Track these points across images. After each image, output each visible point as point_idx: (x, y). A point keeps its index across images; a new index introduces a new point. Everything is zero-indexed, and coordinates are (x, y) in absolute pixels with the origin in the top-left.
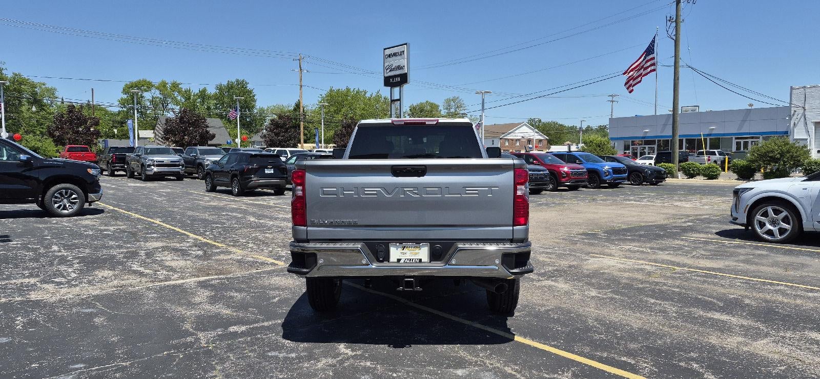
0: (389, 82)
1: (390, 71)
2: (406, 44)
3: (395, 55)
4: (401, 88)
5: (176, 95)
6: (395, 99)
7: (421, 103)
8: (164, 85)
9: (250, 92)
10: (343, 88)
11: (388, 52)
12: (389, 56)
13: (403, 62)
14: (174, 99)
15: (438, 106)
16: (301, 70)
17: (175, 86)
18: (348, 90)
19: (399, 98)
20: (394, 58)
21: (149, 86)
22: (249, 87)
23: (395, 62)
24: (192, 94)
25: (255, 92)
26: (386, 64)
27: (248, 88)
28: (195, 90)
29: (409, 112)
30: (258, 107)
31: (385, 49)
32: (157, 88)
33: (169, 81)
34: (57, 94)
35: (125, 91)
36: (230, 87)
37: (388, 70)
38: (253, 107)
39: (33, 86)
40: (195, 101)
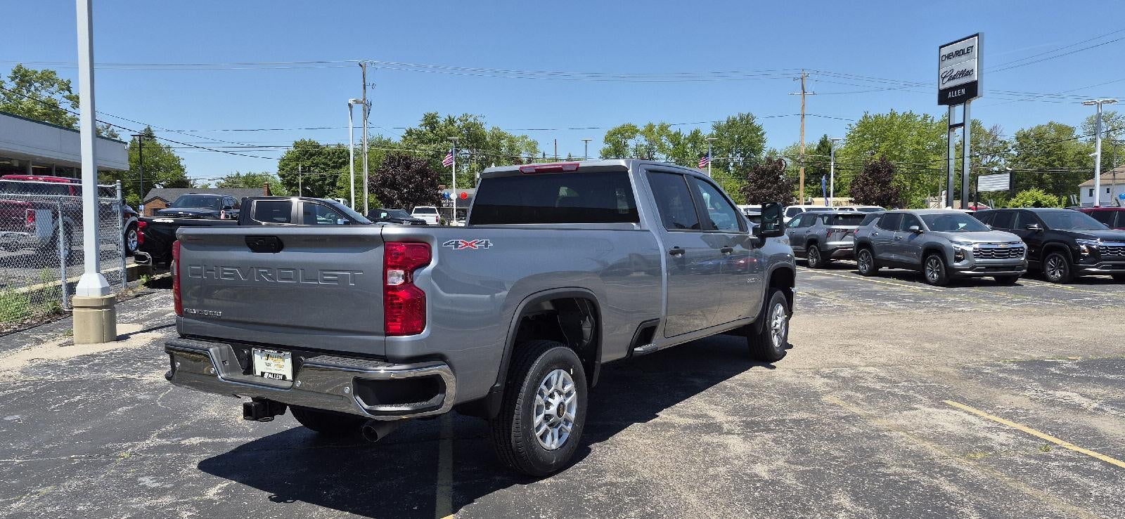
0: (945, 98)
1: (949, 80)
2: (975, 35)
3: (958, 53)
4: (966, 105)
5: (663, 141)
6: (956, 123)
7: (1039, 127)
8: (650, 128)
9: (758, 129)
10: (885, 112)
11: (946, 51)
12: (949, 57)
13: (971, 63)
14: (661, 146)
15: (1071, 130)
16: (804, 92)
17: (663, 128)
18: (893, 115)
19: (962, 121)
20: (958, 58)
21: (633, 131)
22: (757, 123)
23: (957, 65)
24: (682, 138)
25: (764, 129)
26: (942, 71)
27: (755, 124)
28: (686, 132)
29: (1016, 143)
30: (768, 149)
31: (941, 47)
32: (642, 133)
33: (657, 124)
34: (538, 148)
35: (607, 140)
36: (732, 124)
37: (946, 79)
38: (760, 150)
39: (511, 140)
40: (684, 146)
